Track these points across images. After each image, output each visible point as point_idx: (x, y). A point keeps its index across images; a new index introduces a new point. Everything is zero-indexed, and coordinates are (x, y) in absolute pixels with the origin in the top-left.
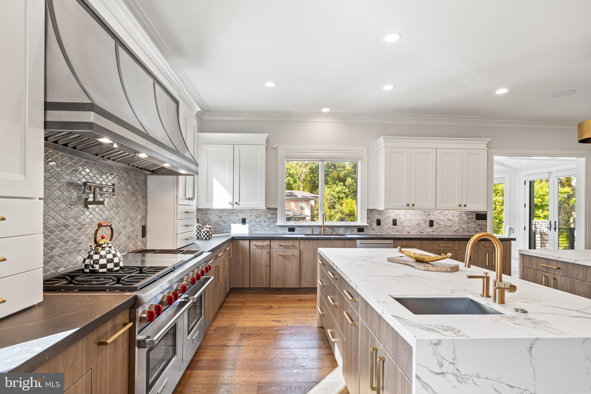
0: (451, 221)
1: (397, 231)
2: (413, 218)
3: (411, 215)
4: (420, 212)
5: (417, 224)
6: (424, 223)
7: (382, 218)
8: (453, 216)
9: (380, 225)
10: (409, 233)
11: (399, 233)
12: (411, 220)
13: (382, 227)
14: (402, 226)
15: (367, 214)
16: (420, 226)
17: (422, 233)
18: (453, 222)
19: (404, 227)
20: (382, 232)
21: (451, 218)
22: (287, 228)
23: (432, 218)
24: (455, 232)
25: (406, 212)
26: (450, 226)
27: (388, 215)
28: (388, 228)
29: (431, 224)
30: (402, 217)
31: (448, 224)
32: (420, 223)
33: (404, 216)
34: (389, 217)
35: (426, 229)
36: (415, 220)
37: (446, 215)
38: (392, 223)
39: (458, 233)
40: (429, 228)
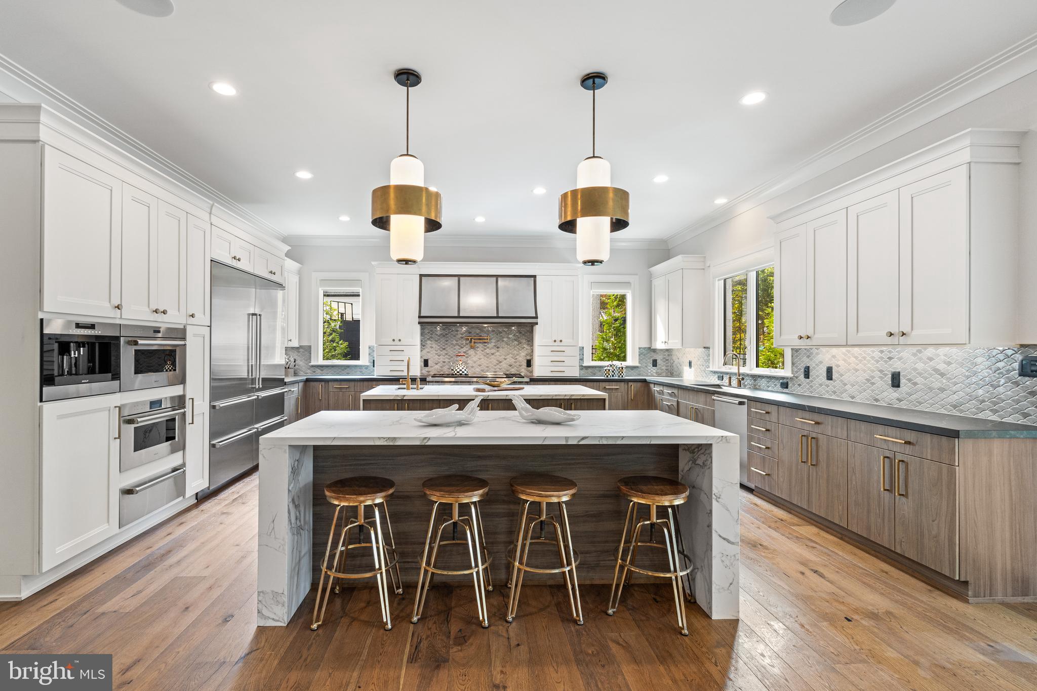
0: (942, 375)
1: (835, 392)
2: (860, 366)
3: (856, 358)
4: (873, 352)
5: (868, 380)
6: (881, 378)
7: (812, 365)
8: (949, 364)
9: (808, 378)
10: (853, 397)
11: (838, 396)
12: (857, 370)
13: (812, 381)
14: (841, 381)
15: (792, 356)
16: (873, 384)
17: (877, 400)
18: (949, 379)
19: (845, 385)
20: (811, 392)
21: (942, 367)
22: (717, 376)
23: (897, 366)
24: (955, 407)
25: (849, 352)
26: (942, 390)
27: (820, 357)
28: (821, 385)
29: (896, 380)
30: (841, 363)
31: (936, 385)
32: (873, 377)
33: (844, 360)
34: (821, 362)
35: (885, 394)
36: (865, 371)
37: (931, 359)
38: (825, 374)
39: (962, 411)
40: (891, 390)
